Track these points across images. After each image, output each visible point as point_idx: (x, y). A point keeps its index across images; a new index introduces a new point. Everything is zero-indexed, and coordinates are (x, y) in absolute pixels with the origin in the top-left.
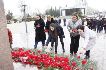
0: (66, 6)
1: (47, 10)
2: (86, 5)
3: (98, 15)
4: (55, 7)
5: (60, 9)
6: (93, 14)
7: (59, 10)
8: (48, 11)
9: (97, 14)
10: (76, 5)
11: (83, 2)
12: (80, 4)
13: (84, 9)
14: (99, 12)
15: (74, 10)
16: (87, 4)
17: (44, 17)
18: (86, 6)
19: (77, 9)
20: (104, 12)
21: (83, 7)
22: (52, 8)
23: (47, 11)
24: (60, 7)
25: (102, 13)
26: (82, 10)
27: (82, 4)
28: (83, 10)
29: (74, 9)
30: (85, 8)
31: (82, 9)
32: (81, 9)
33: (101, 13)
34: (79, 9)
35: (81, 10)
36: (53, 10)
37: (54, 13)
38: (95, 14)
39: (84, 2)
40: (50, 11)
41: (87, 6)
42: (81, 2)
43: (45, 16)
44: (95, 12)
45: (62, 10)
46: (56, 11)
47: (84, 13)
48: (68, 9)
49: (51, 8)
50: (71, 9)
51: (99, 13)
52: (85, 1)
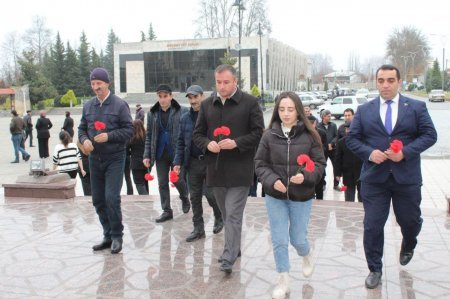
0: (147, 36)
1: (29, 55)
2: (264, 32)
3: (326, 89)
4: (83, 39)
5: (111, 48)
6: (301, 84)
7: (105, 54)
8: (36, 62)
9: (322, 86)
10: (205, 34)
11: (246, 14)
12: (228, 25)
13: (253, 54)
14: (332, 75)
15: (195, 59)
16: (269, 30)
17: (12, 96)
18: (264, 40)
19: (210, 52)
20: (357, 73)
21: (247, 45)
22: (59, 45)
23: (31, 60)
24: (113, 39)
25: (348, 78)
26: (242, 58)
27: (240, 28)
28: (246, 62)
29: (193, 52)
30: (256, 50)
31: (240, 53)
32: (233, 52)
33: (344, 79)
34: (221, 52)
35: (235, 61)
36: (71, 54)
37: (76, 74)
38: (309, 82)
39: (253, 15)
40: (46, 64)
41: (270, 41)
42: (236, 18)
43: (14, 90)
44: (309, 75)
45: (124, 58)
46: (87, 64)
47: (254, 80)
48: (162, 53)
49: (55, 42)
50: (175, 53)
51: (331, 79)
52: (258, 13)
